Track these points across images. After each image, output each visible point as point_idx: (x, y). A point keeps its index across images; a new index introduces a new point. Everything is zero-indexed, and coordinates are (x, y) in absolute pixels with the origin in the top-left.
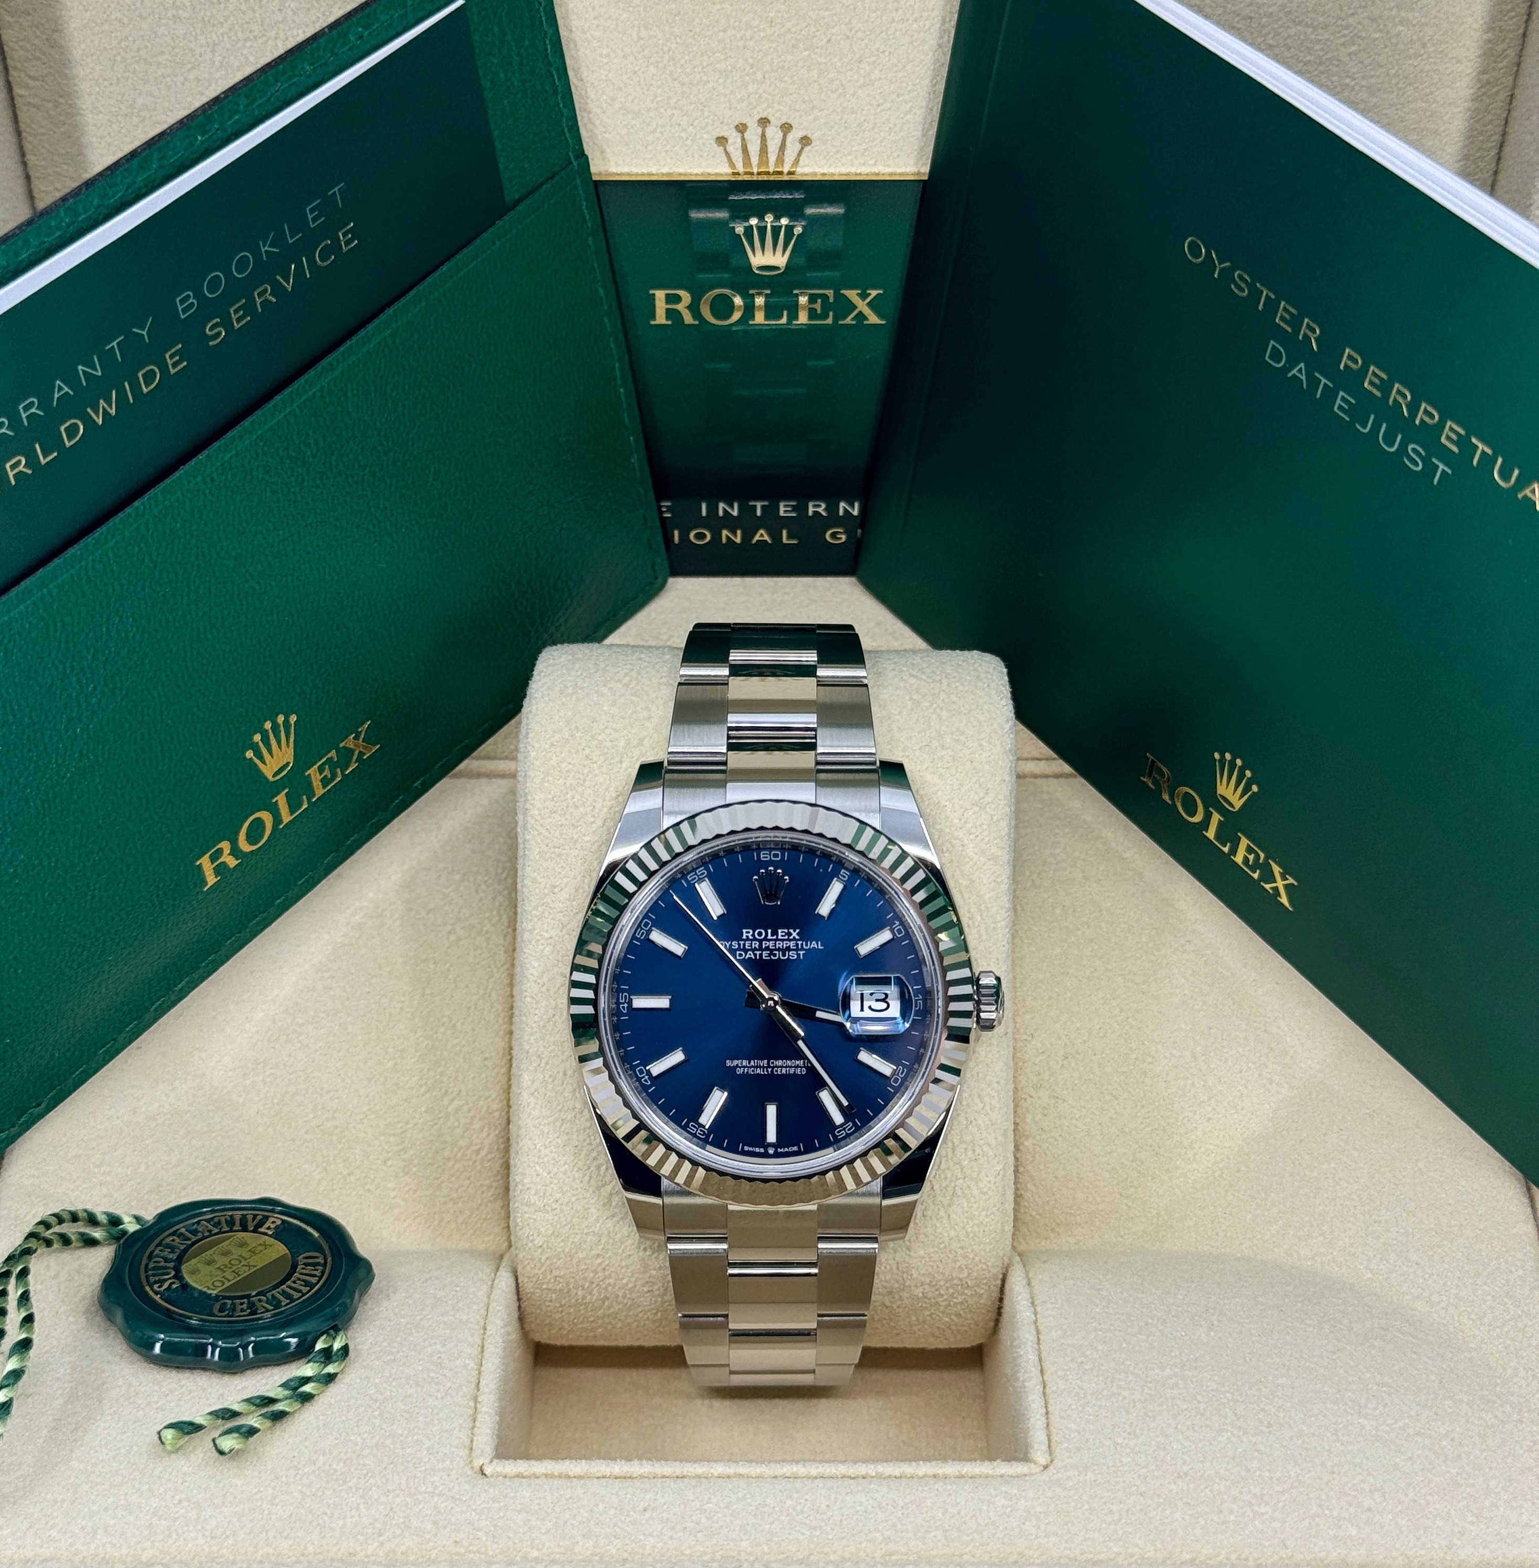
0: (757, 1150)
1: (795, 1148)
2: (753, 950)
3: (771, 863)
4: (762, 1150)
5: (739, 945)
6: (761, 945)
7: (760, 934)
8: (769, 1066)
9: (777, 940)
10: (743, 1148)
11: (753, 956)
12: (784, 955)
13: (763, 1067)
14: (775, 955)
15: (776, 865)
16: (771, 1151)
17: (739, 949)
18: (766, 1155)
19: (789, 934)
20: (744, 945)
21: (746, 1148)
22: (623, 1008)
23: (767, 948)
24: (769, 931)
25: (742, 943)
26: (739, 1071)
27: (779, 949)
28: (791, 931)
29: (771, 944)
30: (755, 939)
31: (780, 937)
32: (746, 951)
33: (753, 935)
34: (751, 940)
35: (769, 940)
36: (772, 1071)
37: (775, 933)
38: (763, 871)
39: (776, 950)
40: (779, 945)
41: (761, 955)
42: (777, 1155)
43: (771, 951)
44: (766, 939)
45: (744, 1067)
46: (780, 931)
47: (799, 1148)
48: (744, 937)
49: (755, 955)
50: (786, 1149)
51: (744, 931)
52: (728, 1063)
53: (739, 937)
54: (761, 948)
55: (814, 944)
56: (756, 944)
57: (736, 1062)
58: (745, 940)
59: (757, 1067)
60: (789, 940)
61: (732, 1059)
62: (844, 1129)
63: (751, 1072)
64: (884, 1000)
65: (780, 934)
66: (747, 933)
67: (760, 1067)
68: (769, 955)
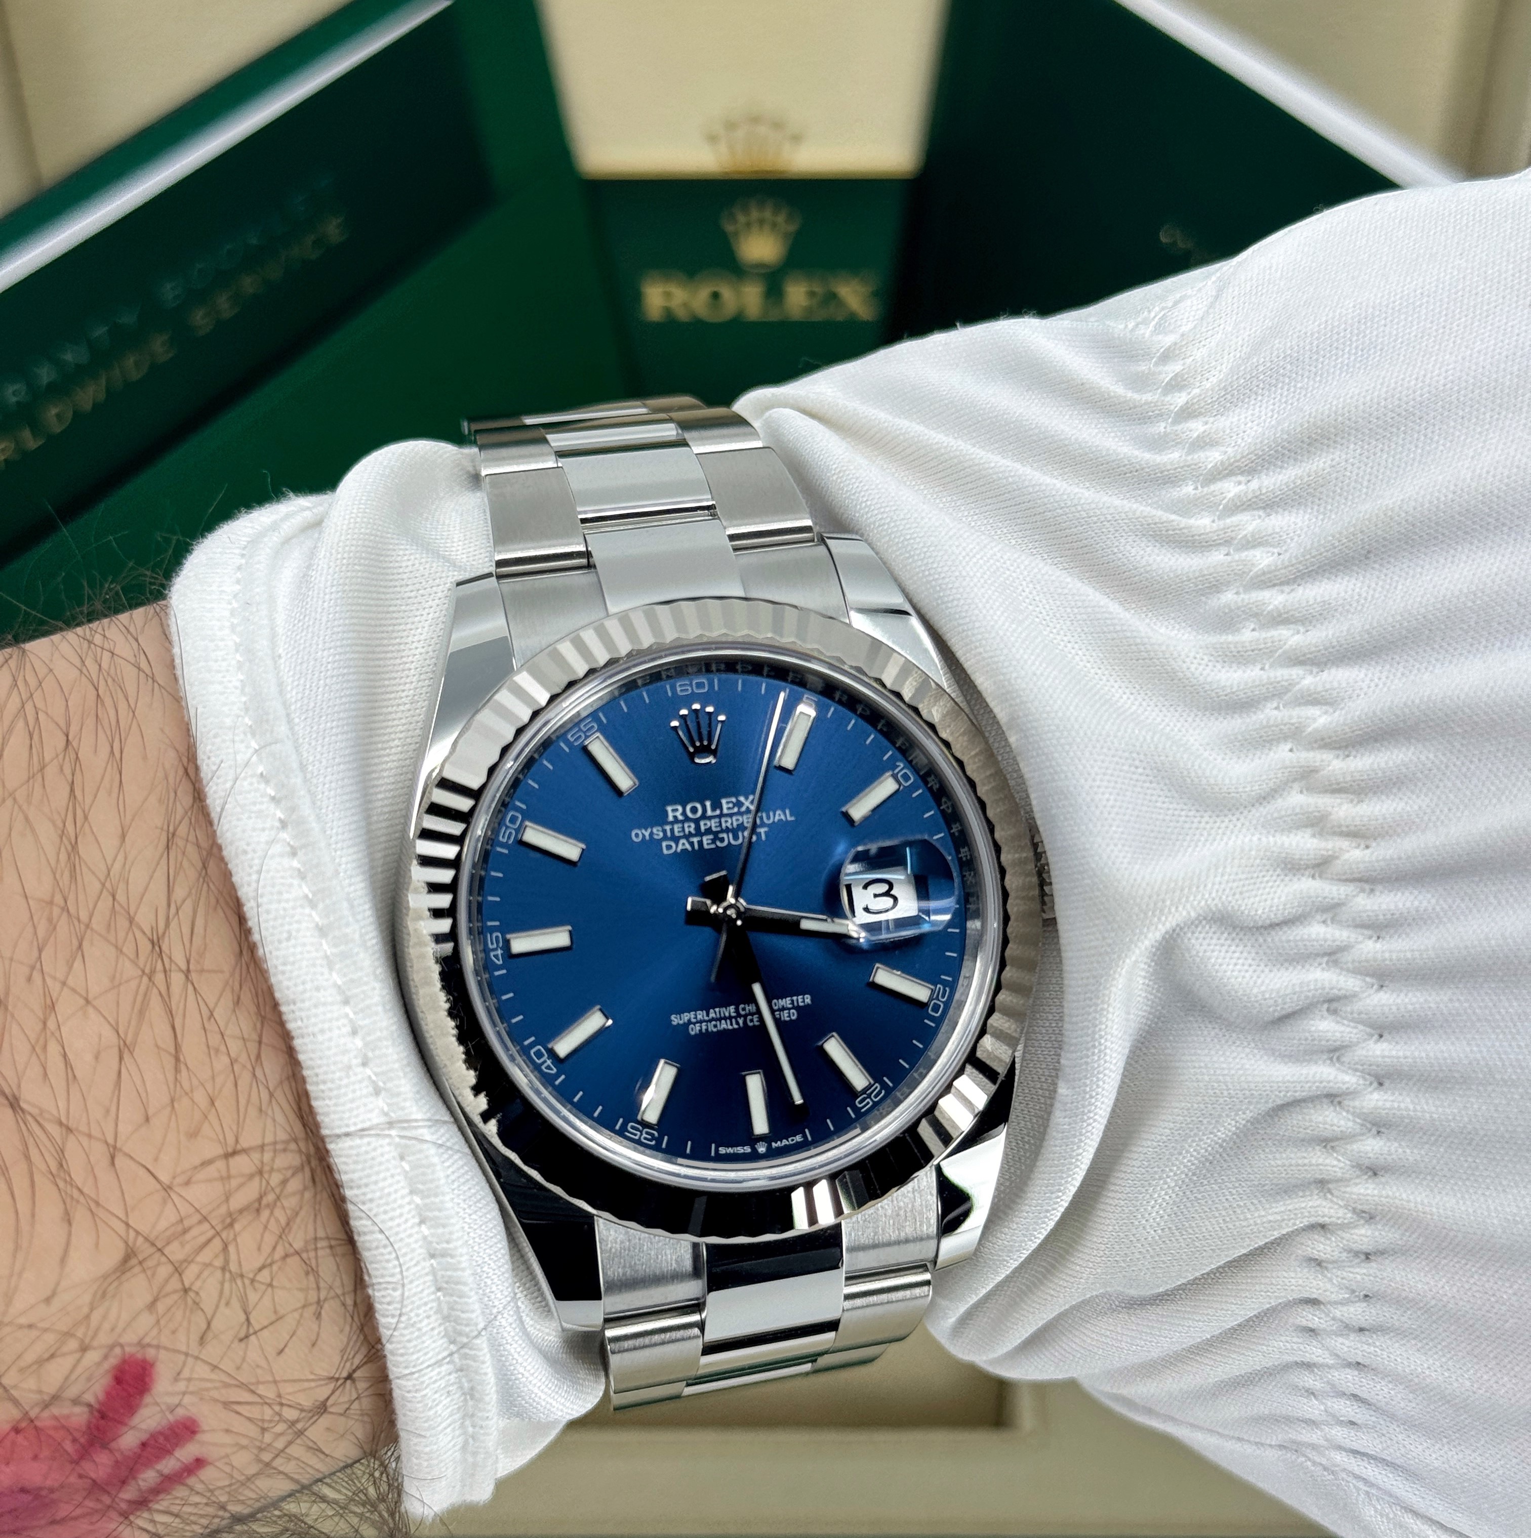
0: (740, 1150)
1: (799, 1138)
2: (688, 836)
3: (693, 698)
4: (748, 1149)
5: (664, 831)
6: (698, 828)
7: (694, 810)
8: (739, 1015)
9: (721, 815)
10: (717, 1150)
11: (688, 847)
12: (736, 838)
13: (730, 1018)
14: (722, 840)
15: (705, 700)
16: (762, 1149)
17: (665, 838)
18: (754, 1157)
19: (739, 804)
20: (672, 830)
21: (722, 1150)
22: (496, 956)
23: (709, 831)
24: (708, 804)
25: (668, 828)
26: (694, 1030)
27: (727, 830)
28: (742, 799)
29: (713, 824)
30: (687, 819)
31: (725, 811)
32: (676, 840)
33: (684, 813)
34: (683, 822)
35: (710, 818)
36: (745, 1022)
37: (717, 805)
38: (684, 712)
39: (722, 831)
40: (727, 823)
41: (700, 843)
42: (772, 1154)
43: (716, 834)
44: (704, 816)
45: (701, 1022)
46: (724, 801)
47: (805, 1136)
48: (671, 818)
49: (692, 844)
50: (785, 1142)
51: (669, 809)
52: (675, 1020)
53: (662, 820)
54: (698, 833)
55: (779, 816)
56: (690, 828)
57: (686, 1017)
58: (672, 823)
59: (720, 1019)
60: (739, 813)
61: (680, 1012)
62: (869, 1096)
63: (711, 1028)
64: (887, 894)
65: (725, 806)
66: (673, 811)
67: (725, 1018)
68: (714, 841)
